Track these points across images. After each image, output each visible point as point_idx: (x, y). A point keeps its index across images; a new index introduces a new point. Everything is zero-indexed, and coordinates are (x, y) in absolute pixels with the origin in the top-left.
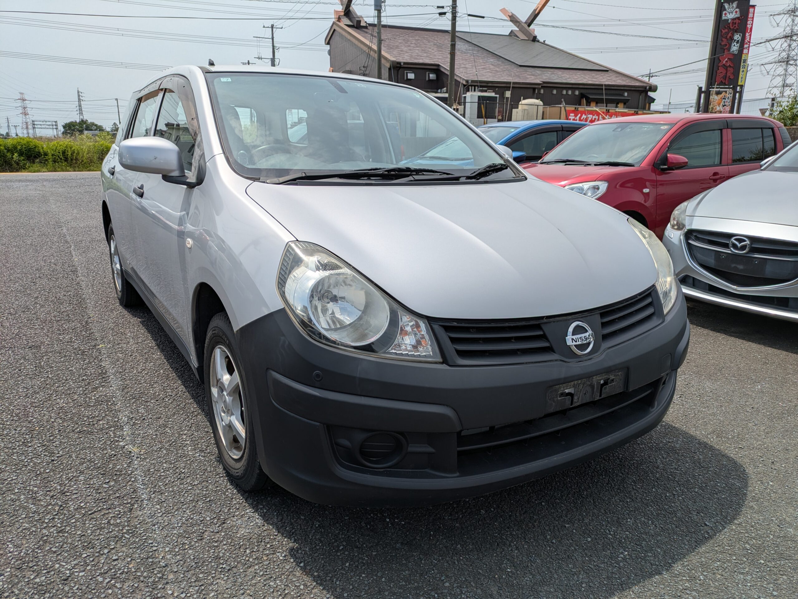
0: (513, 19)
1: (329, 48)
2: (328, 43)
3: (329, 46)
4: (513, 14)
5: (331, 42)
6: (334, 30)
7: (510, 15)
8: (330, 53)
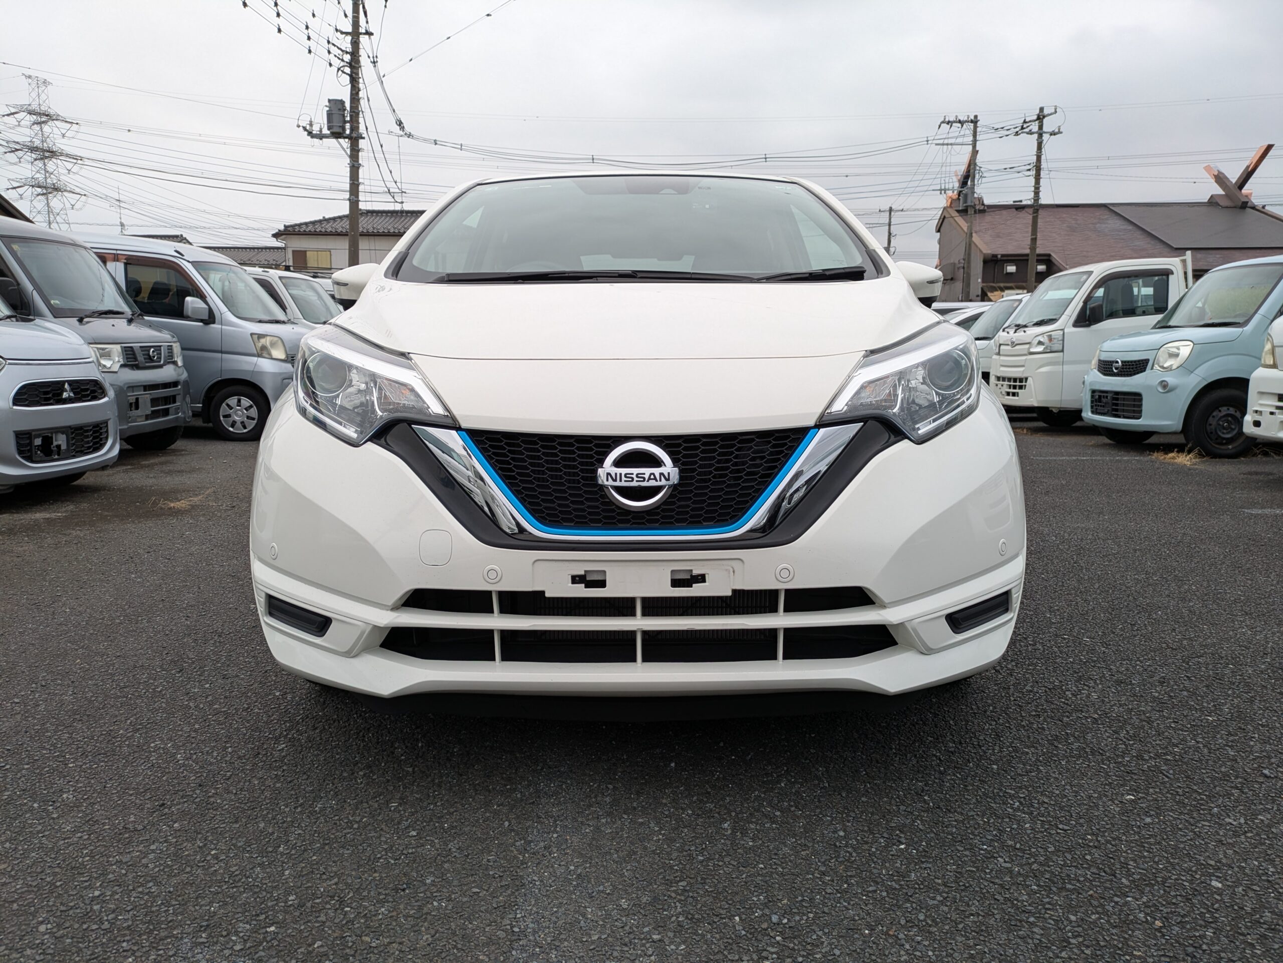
0: (1220, 179)
1: (939, 237)
2: (938, 231)
3: (939, 234)
4: (1219, 172)
5: (941, 230)
6: (945, 217)
7: (1216, 173)
8: (940, 242)
